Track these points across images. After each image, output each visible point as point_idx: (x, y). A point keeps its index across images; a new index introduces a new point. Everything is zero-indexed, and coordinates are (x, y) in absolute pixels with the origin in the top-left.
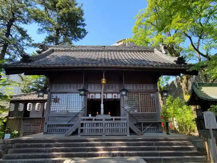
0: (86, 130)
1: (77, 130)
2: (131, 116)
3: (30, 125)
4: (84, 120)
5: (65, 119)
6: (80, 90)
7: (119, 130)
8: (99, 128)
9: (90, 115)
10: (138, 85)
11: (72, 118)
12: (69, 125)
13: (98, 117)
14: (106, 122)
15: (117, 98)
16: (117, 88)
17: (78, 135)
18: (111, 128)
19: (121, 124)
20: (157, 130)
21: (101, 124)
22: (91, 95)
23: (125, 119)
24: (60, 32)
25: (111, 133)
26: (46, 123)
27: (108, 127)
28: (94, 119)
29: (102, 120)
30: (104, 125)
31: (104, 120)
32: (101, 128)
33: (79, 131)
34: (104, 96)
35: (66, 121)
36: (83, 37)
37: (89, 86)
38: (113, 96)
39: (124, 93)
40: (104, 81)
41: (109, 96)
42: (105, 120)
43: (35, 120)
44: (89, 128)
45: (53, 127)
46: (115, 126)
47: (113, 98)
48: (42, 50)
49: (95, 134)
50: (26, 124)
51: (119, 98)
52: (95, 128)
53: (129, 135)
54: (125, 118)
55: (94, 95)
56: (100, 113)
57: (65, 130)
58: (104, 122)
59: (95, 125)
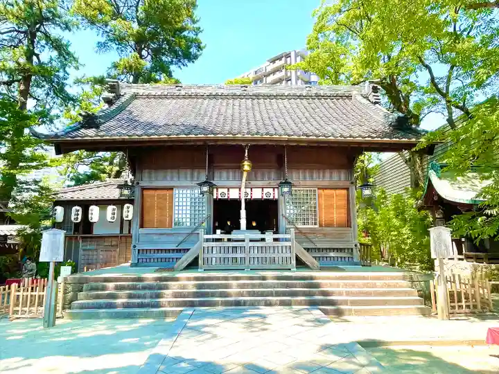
0: (214, 259)
1: (196, 259)
2: (299, 232)
3: (96, 250)
4: (207, 240)
5: (172, 239)
6: (201, 185)
7: (276, 259)
8: (239, 255)
9: (218, 231)
10: (315, 171)
11: (185, 236)
12: (179, 251)
13: (235, 235)
14: (251, 244)
15: (272, 197)
16: (272, 177)
17: (198, 268)
18: (260, 255)
19: (280, 248)
20: (350, 259)
21: (243, 249)
22: (220, 191)
23: (286, 240)
24: (145, 47)
25: (260, 264)
26: (134, 246)
27: (255, 254)
28: (226, 240)
29: (244, 241)
30: (247, 250)
31: (247, 241)
32: (243, 255)
33: (200, 262)
34: (246, 194)
35: (174, 243)
36: (196, 57)
37: (217, 174)
38: (264, 193)
39: (286, 189)
40: (247, 166)
41: (257, 194)
42: (251, 241)
43: (106, 239)
44: (220, 255)
45: (148, 254)
46: (268, 251)
47: (265, 197)
48: (113, 95)
49: (230, 265)
50: (88, 247)
51: (276, 197)
52: (231, 255)
53: (295, 269)
54: (288, 236)
55: (225, 190)
56: (238, 227)
57: (171, 260)
58: (247, 244)
59: (230, 250)
